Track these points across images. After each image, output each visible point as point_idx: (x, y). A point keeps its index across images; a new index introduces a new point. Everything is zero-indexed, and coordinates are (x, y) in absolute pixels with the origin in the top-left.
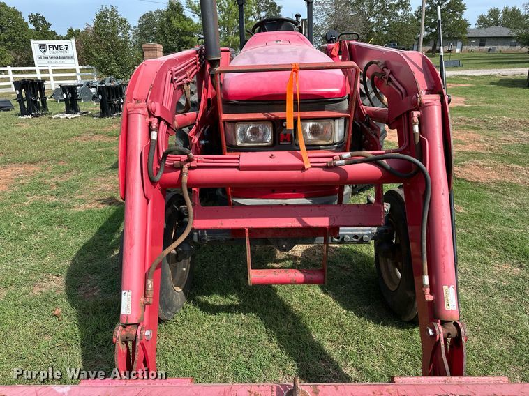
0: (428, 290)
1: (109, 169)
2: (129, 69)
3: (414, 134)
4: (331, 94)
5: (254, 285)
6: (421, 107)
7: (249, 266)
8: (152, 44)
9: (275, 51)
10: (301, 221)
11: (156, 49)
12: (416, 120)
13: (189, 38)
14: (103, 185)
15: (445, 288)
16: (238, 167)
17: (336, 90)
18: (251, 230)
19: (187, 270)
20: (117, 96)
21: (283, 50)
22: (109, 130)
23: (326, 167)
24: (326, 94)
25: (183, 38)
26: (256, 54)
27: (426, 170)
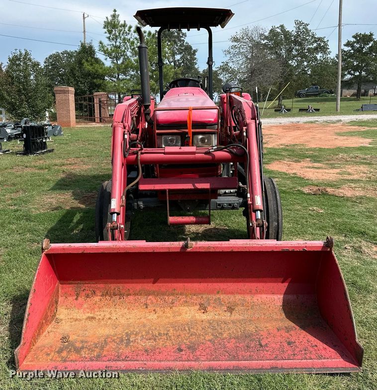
0: (249, 199)
1: (50, 190)
2: (39, 112)
3: (244, 136)
4: (210, 121)
5: (171, 224)
6: (247, 125)
7: (168, 214)
8: (64, 87)
9: (184, 100)
10: (194, 186)
11: (68, 91)
12: (244, 130)
13: (101, 81)
14: (49, 200)
15: (256, 196)
16: (164, 153)
17: (213, 120)
18: (170, 190)
19: (128, 232)
20: (40, 136)
21: (180, 100)
22: (37, 164)
23: (206, 153)
24: (207, 122)
25: (95, 80)
26: (172, 102)
27: (247, 151)
